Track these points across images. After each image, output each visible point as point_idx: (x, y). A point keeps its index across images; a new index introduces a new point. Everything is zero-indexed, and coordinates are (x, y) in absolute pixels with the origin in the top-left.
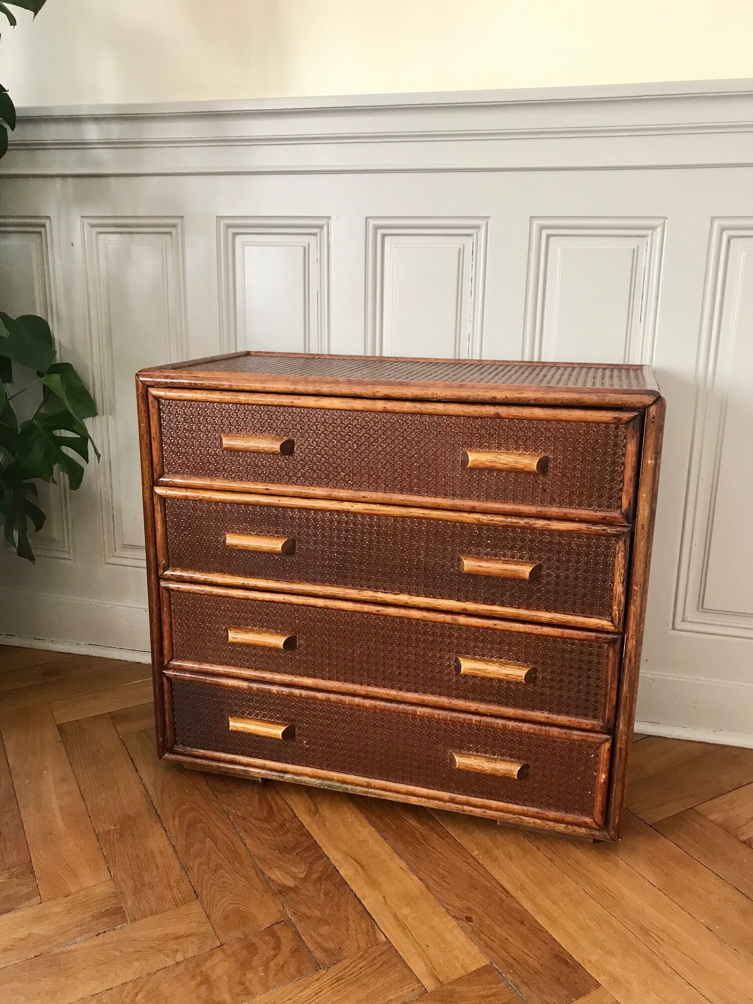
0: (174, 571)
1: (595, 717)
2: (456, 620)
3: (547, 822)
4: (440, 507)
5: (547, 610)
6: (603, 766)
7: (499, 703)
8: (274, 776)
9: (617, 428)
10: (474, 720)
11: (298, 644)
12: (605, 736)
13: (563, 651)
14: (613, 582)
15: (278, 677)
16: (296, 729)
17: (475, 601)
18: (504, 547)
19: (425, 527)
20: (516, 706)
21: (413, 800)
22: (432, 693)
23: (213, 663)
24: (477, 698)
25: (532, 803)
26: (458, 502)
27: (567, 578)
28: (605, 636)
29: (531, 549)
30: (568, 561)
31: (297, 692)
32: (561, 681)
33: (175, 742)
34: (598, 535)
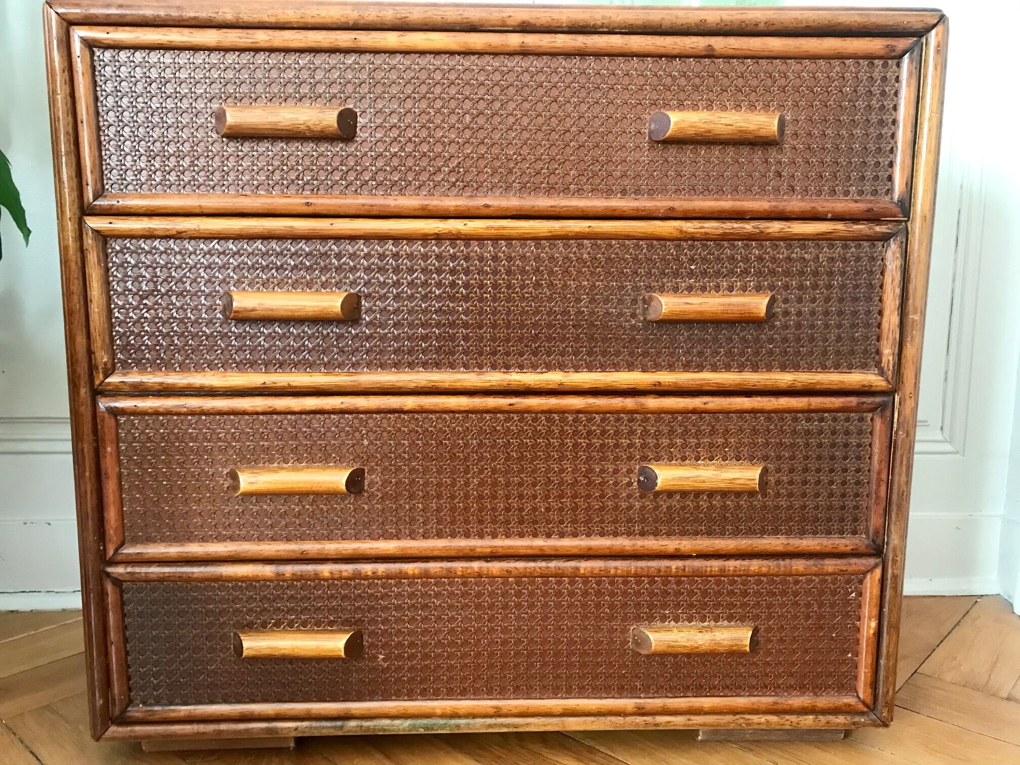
0: (124, 375)
1: (854, 532)
2: (642, 404)
3: (787, 717)
4: (616, 214)
5: (783, 368)
6: (868, 610)
7: (710, 533)
8: (326, 728)
9: (885, 65)
10: (674, 567)
11: (366, 483)
12: (872, 561)
13: (808, 432)
14: (881, 313)
15: (331, 547)
16: (365, 637)
17: (671, 368)
18: (718, 274)
19: (589, 253)
20: (736, 533)
21: (574, 724)
22: (602, 534)
23: (204, 540)
24: (674, 530)
25: (763, 688)
26: (644, 203)
27: (813, 313)
28: (869, 400)
29: (759, 273)
30: (815, 286)
31: (367, 568)
32: (805, 482)
33: (130, 702)
34: (858, 239)
